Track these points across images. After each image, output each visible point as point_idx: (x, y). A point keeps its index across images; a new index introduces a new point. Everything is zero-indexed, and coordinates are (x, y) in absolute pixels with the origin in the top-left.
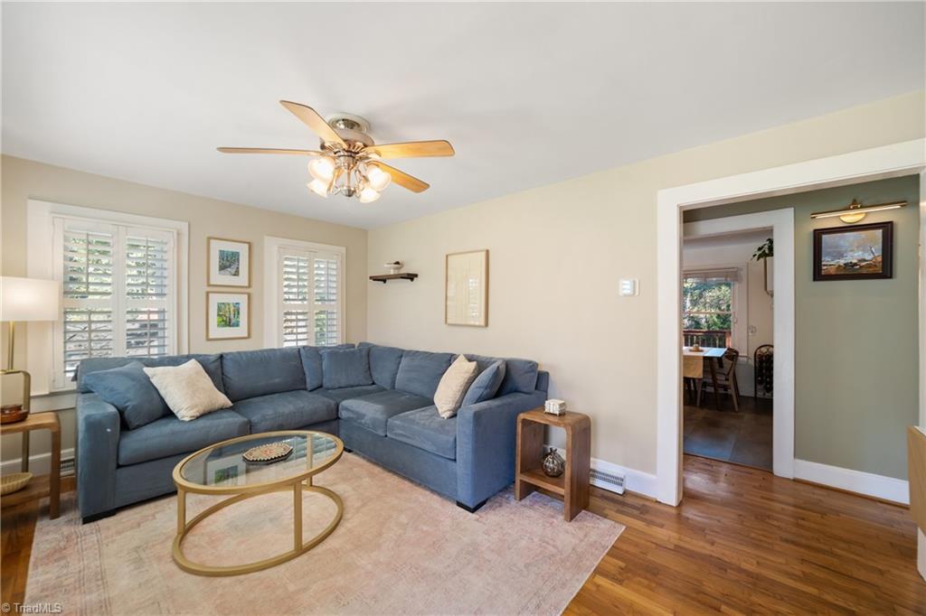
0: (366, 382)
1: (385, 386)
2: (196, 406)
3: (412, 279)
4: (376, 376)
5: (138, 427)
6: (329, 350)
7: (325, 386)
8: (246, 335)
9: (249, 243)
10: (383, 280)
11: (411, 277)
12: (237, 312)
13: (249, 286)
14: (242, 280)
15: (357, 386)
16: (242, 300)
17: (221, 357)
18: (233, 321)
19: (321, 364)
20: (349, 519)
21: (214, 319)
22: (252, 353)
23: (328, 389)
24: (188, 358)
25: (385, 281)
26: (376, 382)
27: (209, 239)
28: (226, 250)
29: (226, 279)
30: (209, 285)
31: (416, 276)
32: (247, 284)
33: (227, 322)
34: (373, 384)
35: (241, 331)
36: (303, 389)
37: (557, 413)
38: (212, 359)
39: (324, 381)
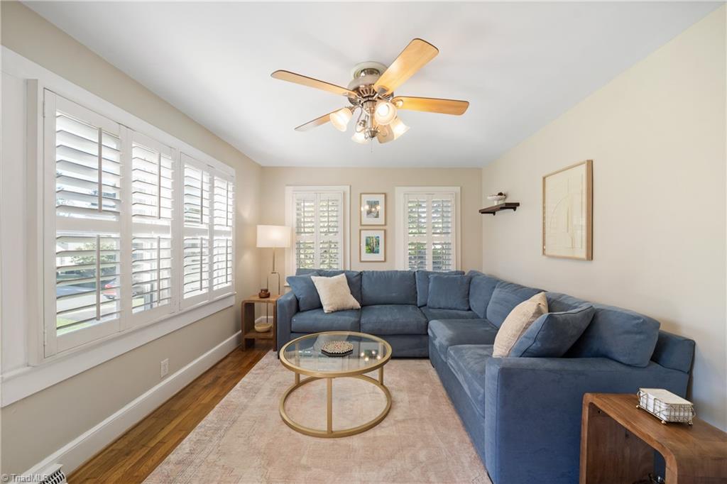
0: (462, 307)
1: (479, 315)
2: (332, 304)
3: (515, 209)
4: (472, 303)
5: (303, 311)
6: (436, 275)
7: (428, 304)
8: (383, 259)
9: (385, 194)
10: (492, 211)
11: (514, 206)
12: (378, 243)
13: (385, 225)
14: (381, 220)
15: (455, 309)
16: (381, 234)
17: (361, 274)
18: (375, 249)
19: (428, 286)
20: (383, 427)
21: (364, 248)
22: (381, 272)
23: (430, 308)
24: (342, 272)
25: (494, 213)
26: (472, 308)
27: (361, 194)
28: (371, 200)
29: (372, 221)
30: (361, 225)
31: (518, 204)
32: (383, 223)
33: (372, 250)
34: (470, 309)
35: (380, 256)
36: (414, 304)
37: (664, 418)
38: (355, 274)
39: (428, 300)
